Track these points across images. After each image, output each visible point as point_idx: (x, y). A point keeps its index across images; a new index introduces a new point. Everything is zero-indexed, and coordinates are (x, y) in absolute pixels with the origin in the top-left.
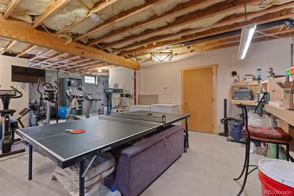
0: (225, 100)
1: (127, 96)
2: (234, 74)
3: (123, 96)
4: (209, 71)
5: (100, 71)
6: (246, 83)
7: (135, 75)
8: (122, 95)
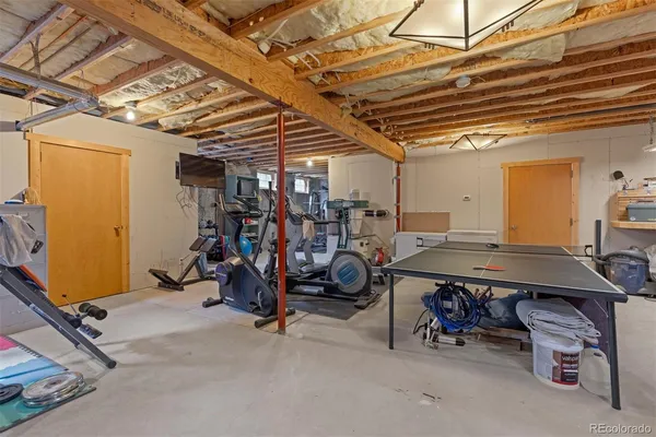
0: (598, 223)
1: (381, 214)
2: (618, 175)
3: (372, 215)
4: (563, 170)
5: (310, 164)
6: (649, 192)
7: (398, 174)
8: (369, 214)
